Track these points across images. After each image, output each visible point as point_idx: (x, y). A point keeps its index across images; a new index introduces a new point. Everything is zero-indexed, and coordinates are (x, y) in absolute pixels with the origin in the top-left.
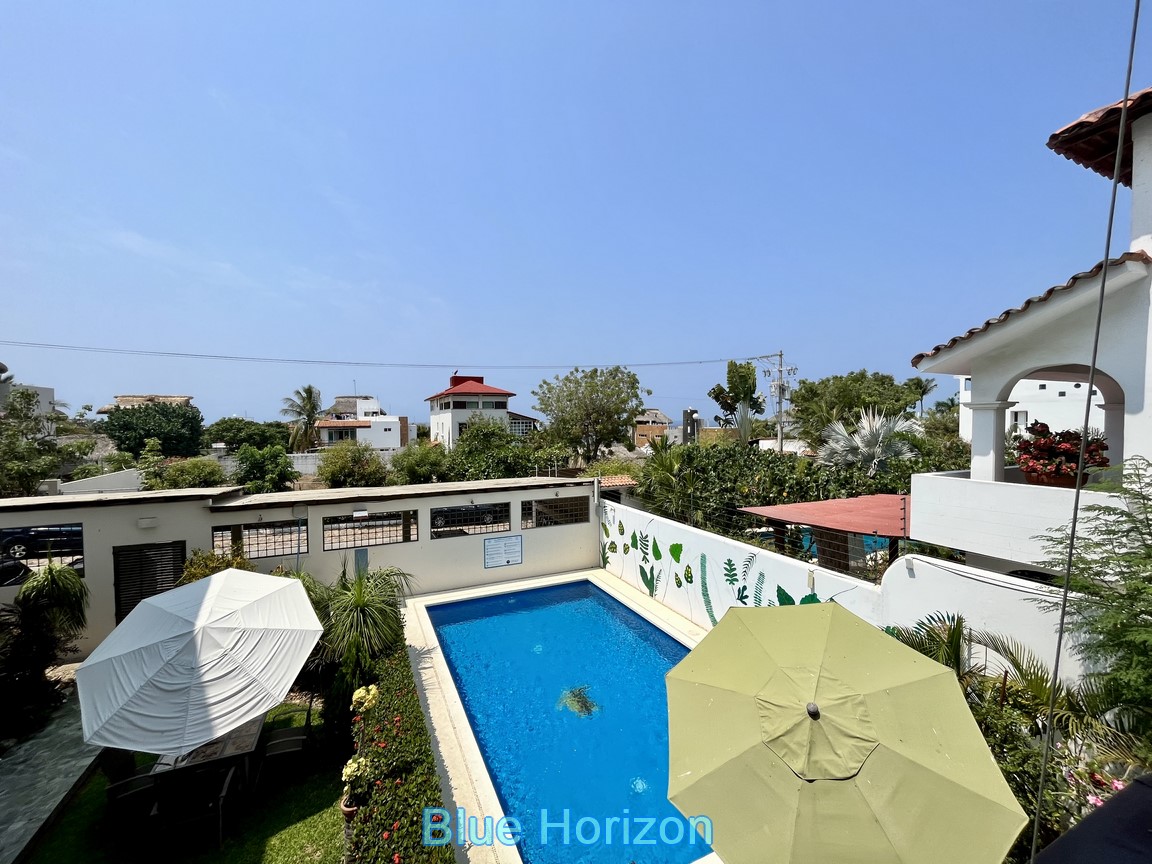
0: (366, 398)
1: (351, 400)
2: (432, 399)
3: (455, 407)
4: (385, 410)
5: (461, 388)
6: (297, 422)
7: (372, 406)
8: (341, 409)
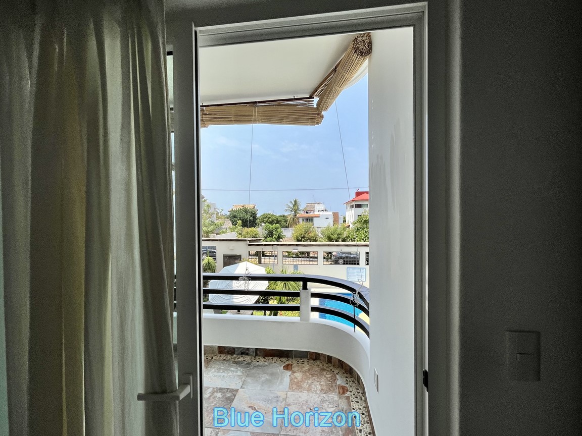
0: (319, 204)
1: (313, 204)
2: (347, 203)
3: (355, 207)
4: (327, 209)
5: (360, 197)
6: (290, 215)
7: (322, 207)
8: (308, 209)
